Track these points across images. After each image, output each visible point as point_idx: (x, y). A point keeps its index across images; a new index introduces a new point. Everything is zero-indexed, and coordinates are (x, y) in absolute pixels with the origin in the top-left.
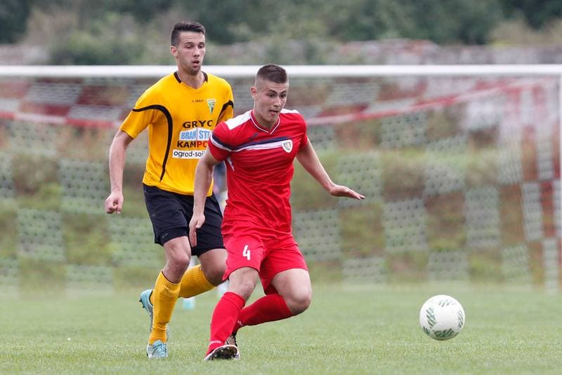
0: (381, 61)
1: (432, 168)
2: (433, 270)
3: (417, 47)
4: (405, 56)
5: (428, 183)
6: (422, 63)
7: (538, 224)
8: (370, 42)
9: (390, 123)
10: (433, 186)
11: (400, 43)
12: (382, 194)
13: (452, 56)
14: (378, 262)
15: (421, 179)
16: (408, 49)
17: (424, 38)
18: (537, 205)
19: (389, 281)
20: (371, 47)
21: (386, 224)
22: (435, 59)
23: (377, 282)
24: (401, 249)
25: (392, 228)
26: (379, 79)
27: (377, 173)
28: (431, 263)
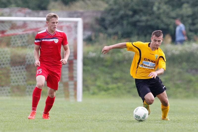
0: (10, 15)
1: (29, 55)
2: (28, 92)
3: (23, 10)
4: (19, 13)
5: (27, 60)
6: (25, 16)
7: (67, 76)
8: (6, 8)
9: (14, 38)
10: (29, 61)
11: (16, 9)
12: (10, 64)
13: (36, 14)
14: (8, 89)
15: (24, 58)
16: (20, 11)
17: (26, 7)
18: (67, 69)
19: (12, 96)
20: (7, 10)
21: (12, 75)
22: (30, 15)
23: (7, 96)
24: (16, 84)
25: (14, 76)
26: (10, 22)
27: (9, 56)
28: (27, 89)
